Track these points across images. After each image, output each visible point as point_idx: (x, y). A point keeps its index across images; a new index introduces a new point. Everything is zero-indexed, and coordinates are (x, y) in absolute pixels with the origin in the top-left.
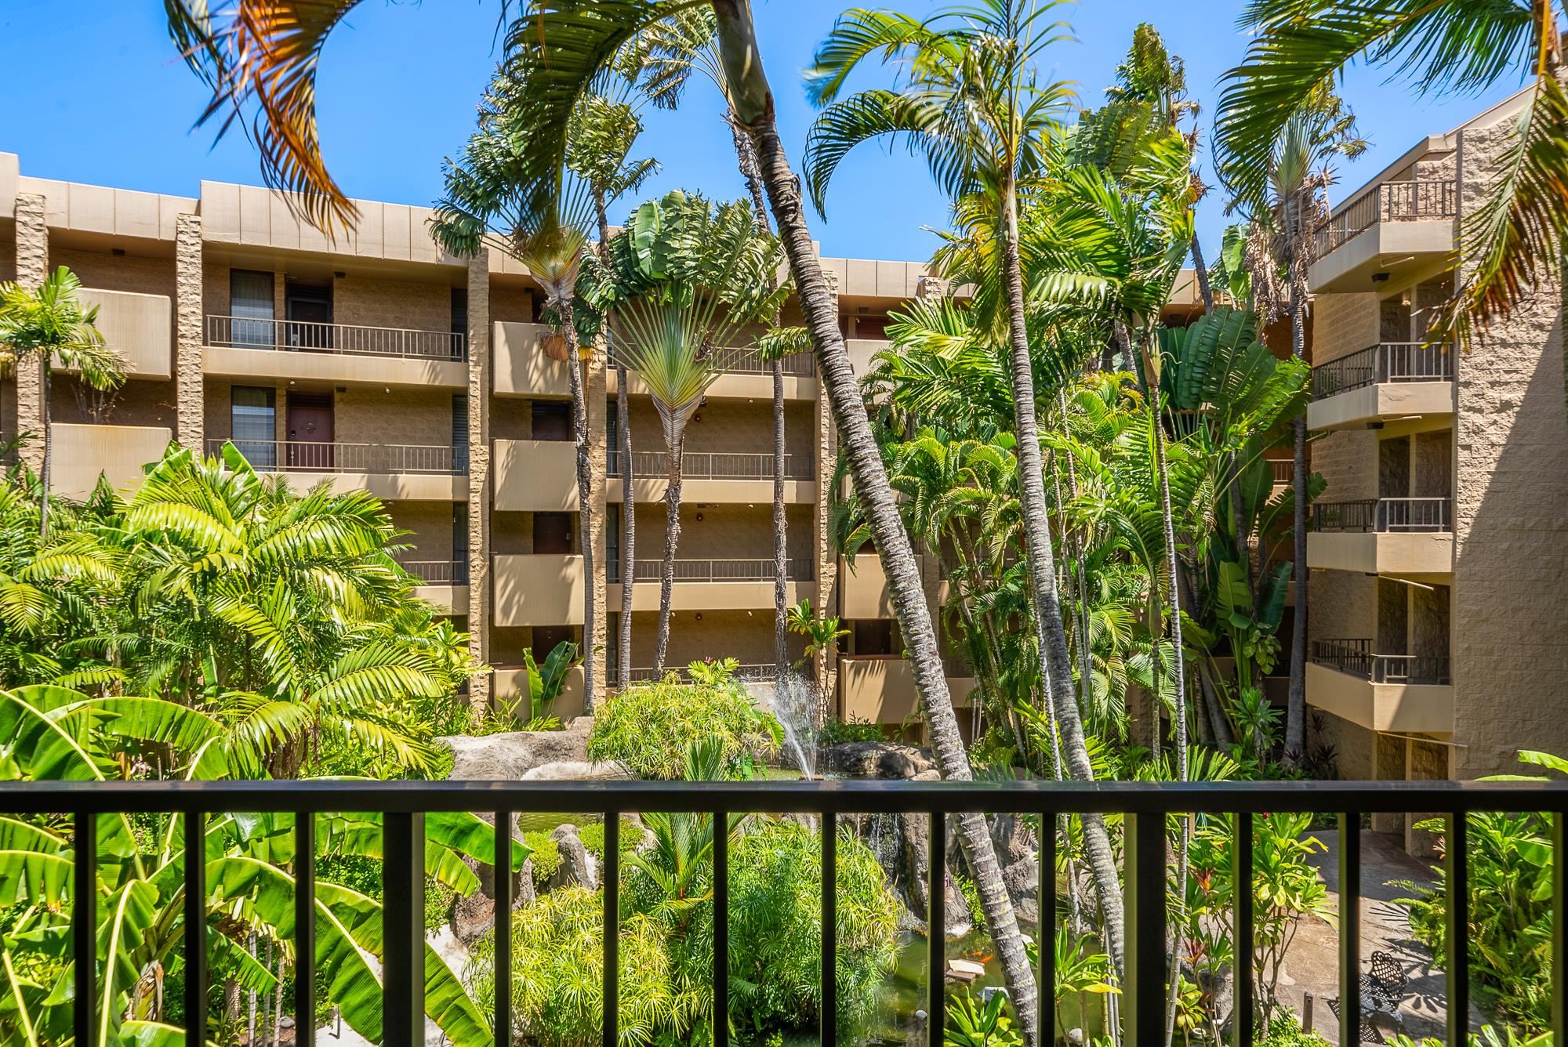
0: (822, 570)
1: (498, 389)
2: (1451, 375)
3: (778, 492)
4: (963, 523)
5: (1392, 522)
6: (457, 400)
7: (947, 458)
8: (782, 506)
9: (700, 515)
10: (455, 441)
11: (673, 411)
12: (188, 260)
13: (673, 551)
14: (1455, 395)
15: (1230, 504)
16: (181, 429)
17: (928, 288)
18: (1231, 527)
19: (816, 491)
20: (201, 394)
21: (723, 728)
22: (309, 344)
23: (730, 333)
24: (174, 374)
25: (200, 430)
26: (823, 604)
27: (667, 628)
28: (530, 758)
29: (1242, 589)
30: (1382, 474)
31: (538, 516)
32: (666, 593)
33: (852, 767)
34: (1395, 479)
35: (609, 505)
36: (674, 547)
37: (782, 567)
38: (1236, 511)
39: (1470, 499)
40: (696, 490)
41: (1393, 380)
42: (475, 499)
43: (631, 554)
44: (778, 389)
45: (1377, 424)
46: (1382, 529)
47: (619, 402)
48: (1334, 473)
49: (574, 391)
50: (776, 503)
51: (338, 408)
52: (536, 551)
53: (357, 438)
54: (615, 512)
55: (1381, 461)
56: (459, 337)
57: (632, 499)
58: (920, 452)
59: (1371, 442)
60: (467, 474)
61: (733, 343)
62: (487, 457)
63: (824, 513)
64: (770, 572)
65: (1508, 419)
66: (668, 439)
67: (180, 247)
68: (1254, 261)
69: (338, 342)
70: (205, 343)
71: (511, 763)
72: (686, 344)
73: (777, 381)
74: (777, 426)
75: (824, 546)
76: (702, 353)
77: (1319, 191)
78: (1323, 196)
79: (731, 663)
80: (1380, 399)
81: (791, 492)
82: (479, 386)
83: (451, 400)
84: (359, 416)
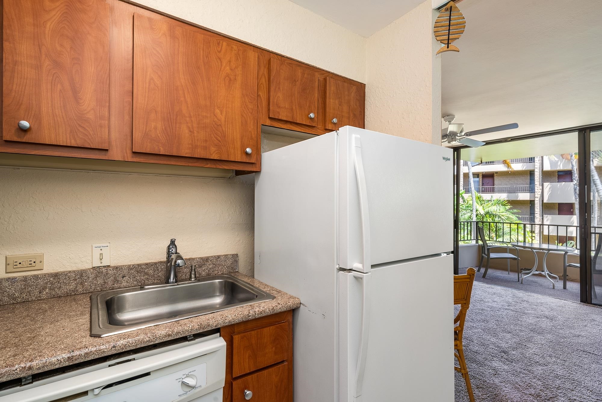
1: (545, 169)
6: (531, 173)
10: (530, 183)
31: (559, 204)
42: (537, 199)
49: (572, 169)
51: (495, 178)
53: (501, 185)
60: (534, 193)
62: (541, 188)
69: (496, 162)
82: (538, 169)
83: (529, 173)
84: (501, 179)
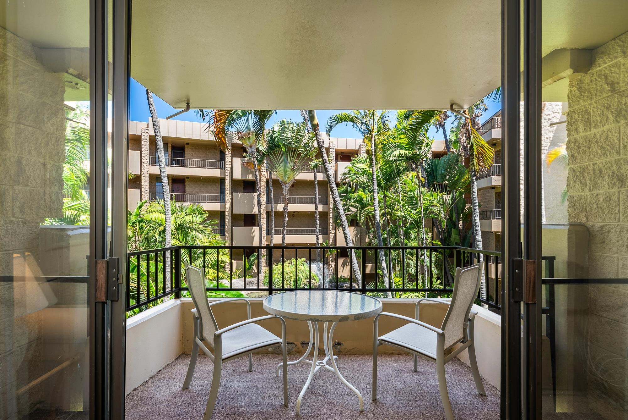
0: (330, 232)
1: (234, 177)
3: (316, 208)
5: (496, 217)
6: (221, 181)
7: (366, 198)
8: (317, 212)
9: (293, 215)
10: (221, 193)
11: (285, 184)
12: (145, 140)
15: (454, 211)
16: (143, 190)
17: (362, 146)
18: (454, 219)
19: (329, 208)
20: (148, 180)
22: (179, 165)
23: (302, 160)
24: (141, 174)
25: (148, 190)
26: (331, 241)
29: (457, 237)
30: (496, 202)
31: (245, 215)
32: (284, 238)
34: (500, 204)
35: (267, 212)
36: (286, 225)
37: (318, 230)
38: (455, 213)
40: (292, 208)
41: (496, 175)
42: (227, 210)
43: (273, 227)
44: (315, 177)
45: (493, 188)
46: (494, 218)
47: (270, 181)
48: (484, 202)
49: (256, 178)
50: (316, 211)
51: (186, 183)
52: (244, 226)
53: (192, 192)
54: (268, 214)
55: (496, 199)
56: (222, 162)
57: (273, 210)
58: (359, 196)
59: (493, 193)
60: (225, 203)
61: (303, 164)
62: (231, 198)
63: (331, 214)
64: (314, 232)
66: (284, 192)
67: (143, 137)
68: (460, 139)
69: (187, 164)
70: (149, 165)
71: (239, 287)
72: (290, 165)
73: (315, 175)
74: (315, 188)
75: (331, 224)
76: (294, 167)
77: (477, 118)
78: (478, 120)
79: (303, 259)
80: (493, 181)
81: (320, 208)
82: (228, 177)
83: (219, 181)
84: (193, 185)
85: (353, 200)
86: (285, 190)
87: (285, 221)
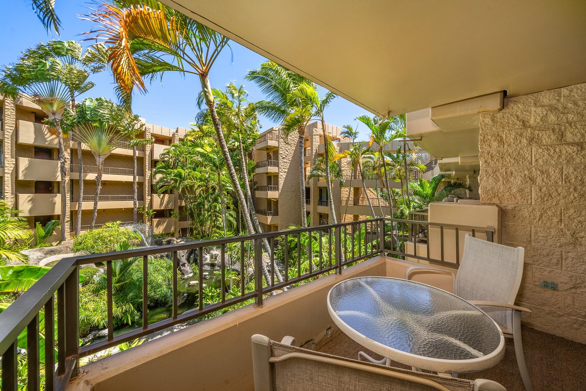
0: (147, 198)
2: (278, 166)
3: (134, 179)
4: (189, 188)
5: (270, 189)
7: (185, 174)
8: (136, 182)
9: (104, 184)
11: (99, 156)
13: (99, 193)
14: (279, 170)
17: (175, 135)
19: (145, 179)
21: (124, 238)
23: (120, 138)
26: (147, 206)
27: (96, 214)
28: (44, 255)
30: (267, 181)
32: (96, 204)
33: (160, 243)
34: (269, 182)
35: (73, 180)
36: (99, 192)
37: (136, 197)
39: (281, 186)
40: (106, 177)
41: (270, 166)
42: (7, 176)
43: (82, 194)
44: (134, 153)
45: (267, 173)
46: (268, 190)
47: (78, 151)
48: (258, 181)
49: (60, 146)
50: (134, 182)
52: (35, 193)
55: (267, 179)
57: (82, 179)
58: (178, 172)
59: (265, 176)
60: (4, 168)
61: (122, 140)
62: (14, 162)
63: (147, 184)
64: (132, 198)
65: (285, 174)
66: (98, 163)
71: (35, 258)
72: (105, 139)
73: (134, 151)
74: (135, 163)
75: (147, 192)
76: (110, 142)
79: (118, 222)
80: (268, 169)
81: (138, 179)
82: (10, 139)
85: (173, 175)
86: (98, 161)
87: (98, 188)
